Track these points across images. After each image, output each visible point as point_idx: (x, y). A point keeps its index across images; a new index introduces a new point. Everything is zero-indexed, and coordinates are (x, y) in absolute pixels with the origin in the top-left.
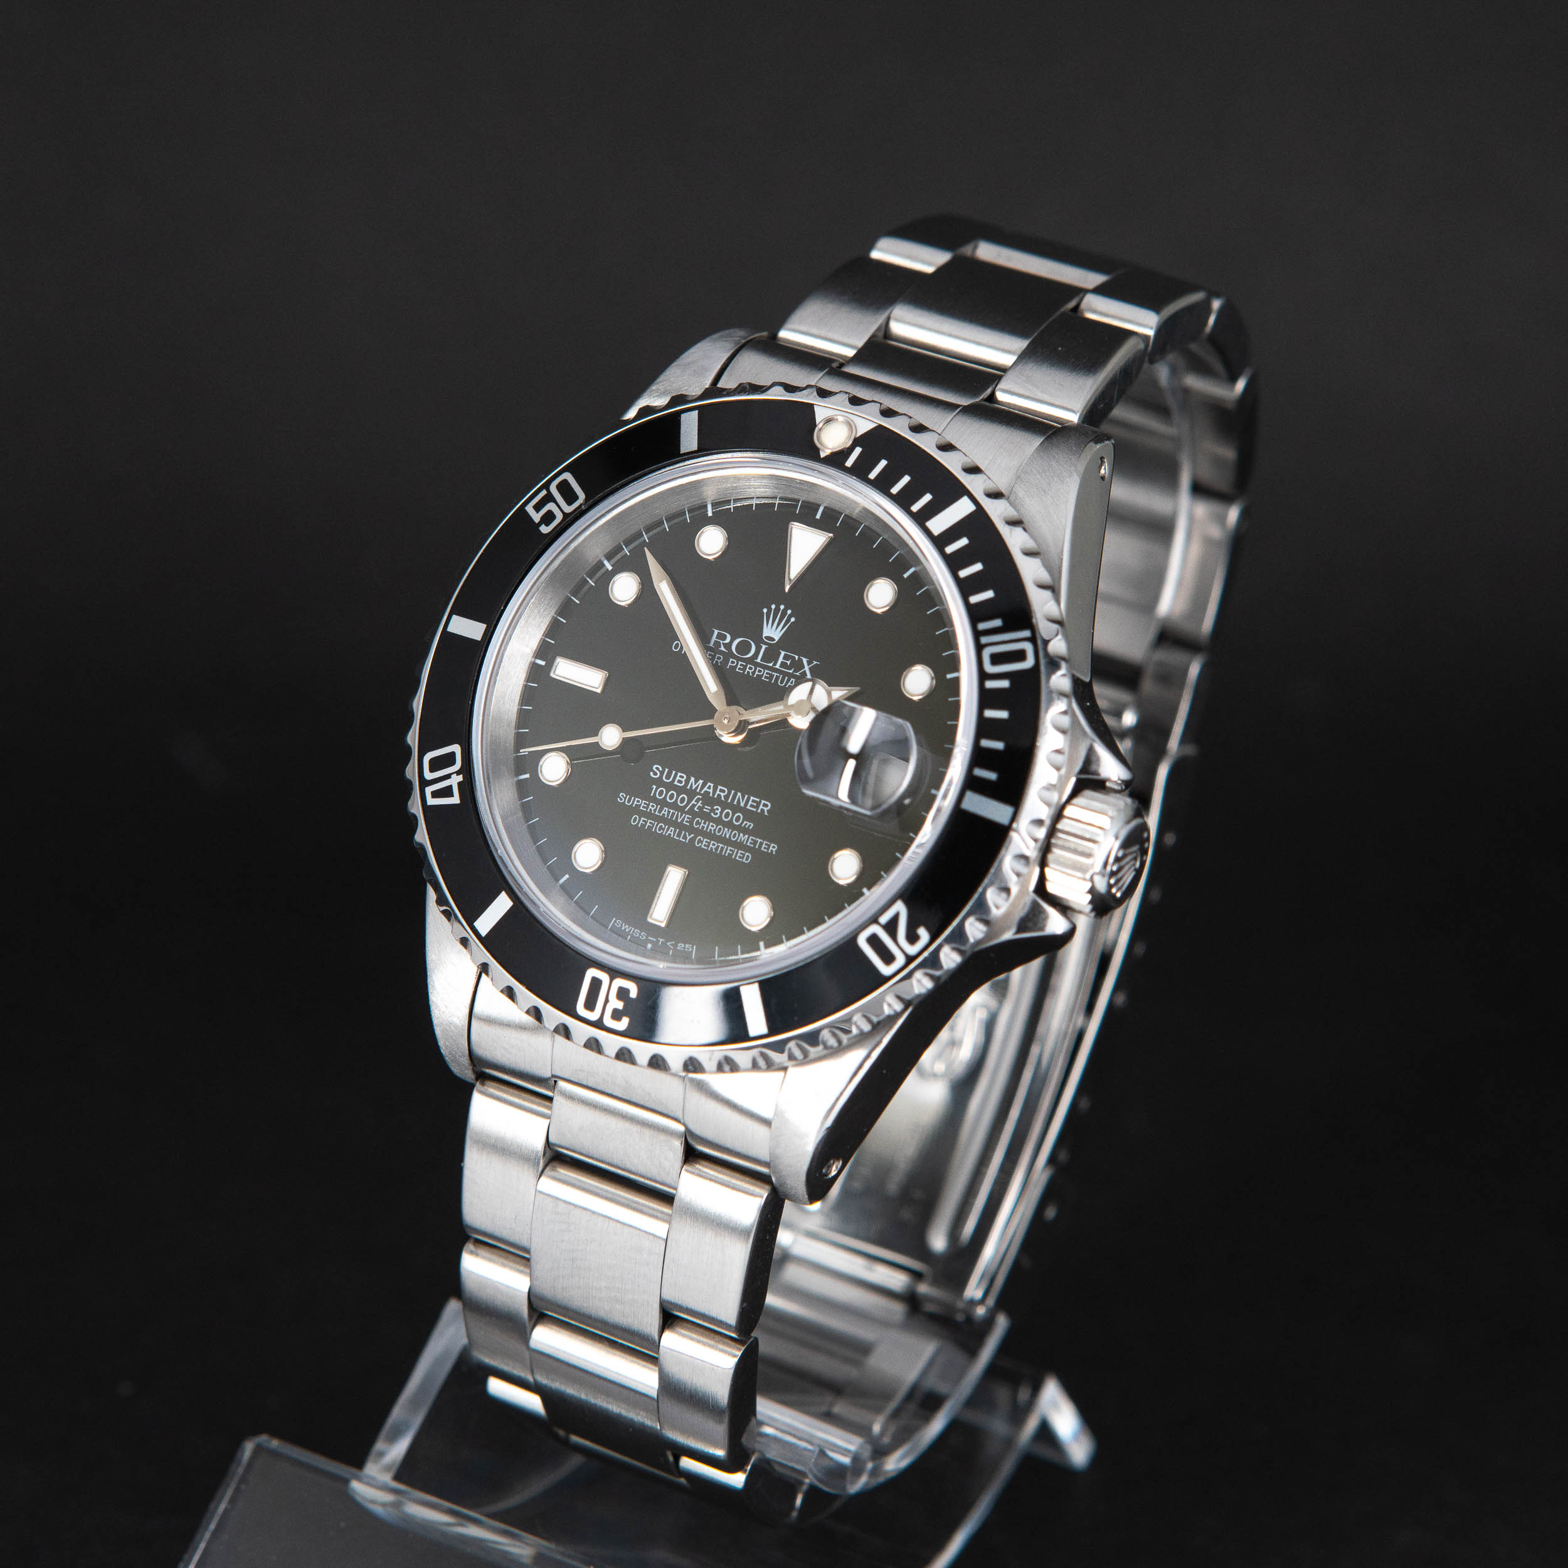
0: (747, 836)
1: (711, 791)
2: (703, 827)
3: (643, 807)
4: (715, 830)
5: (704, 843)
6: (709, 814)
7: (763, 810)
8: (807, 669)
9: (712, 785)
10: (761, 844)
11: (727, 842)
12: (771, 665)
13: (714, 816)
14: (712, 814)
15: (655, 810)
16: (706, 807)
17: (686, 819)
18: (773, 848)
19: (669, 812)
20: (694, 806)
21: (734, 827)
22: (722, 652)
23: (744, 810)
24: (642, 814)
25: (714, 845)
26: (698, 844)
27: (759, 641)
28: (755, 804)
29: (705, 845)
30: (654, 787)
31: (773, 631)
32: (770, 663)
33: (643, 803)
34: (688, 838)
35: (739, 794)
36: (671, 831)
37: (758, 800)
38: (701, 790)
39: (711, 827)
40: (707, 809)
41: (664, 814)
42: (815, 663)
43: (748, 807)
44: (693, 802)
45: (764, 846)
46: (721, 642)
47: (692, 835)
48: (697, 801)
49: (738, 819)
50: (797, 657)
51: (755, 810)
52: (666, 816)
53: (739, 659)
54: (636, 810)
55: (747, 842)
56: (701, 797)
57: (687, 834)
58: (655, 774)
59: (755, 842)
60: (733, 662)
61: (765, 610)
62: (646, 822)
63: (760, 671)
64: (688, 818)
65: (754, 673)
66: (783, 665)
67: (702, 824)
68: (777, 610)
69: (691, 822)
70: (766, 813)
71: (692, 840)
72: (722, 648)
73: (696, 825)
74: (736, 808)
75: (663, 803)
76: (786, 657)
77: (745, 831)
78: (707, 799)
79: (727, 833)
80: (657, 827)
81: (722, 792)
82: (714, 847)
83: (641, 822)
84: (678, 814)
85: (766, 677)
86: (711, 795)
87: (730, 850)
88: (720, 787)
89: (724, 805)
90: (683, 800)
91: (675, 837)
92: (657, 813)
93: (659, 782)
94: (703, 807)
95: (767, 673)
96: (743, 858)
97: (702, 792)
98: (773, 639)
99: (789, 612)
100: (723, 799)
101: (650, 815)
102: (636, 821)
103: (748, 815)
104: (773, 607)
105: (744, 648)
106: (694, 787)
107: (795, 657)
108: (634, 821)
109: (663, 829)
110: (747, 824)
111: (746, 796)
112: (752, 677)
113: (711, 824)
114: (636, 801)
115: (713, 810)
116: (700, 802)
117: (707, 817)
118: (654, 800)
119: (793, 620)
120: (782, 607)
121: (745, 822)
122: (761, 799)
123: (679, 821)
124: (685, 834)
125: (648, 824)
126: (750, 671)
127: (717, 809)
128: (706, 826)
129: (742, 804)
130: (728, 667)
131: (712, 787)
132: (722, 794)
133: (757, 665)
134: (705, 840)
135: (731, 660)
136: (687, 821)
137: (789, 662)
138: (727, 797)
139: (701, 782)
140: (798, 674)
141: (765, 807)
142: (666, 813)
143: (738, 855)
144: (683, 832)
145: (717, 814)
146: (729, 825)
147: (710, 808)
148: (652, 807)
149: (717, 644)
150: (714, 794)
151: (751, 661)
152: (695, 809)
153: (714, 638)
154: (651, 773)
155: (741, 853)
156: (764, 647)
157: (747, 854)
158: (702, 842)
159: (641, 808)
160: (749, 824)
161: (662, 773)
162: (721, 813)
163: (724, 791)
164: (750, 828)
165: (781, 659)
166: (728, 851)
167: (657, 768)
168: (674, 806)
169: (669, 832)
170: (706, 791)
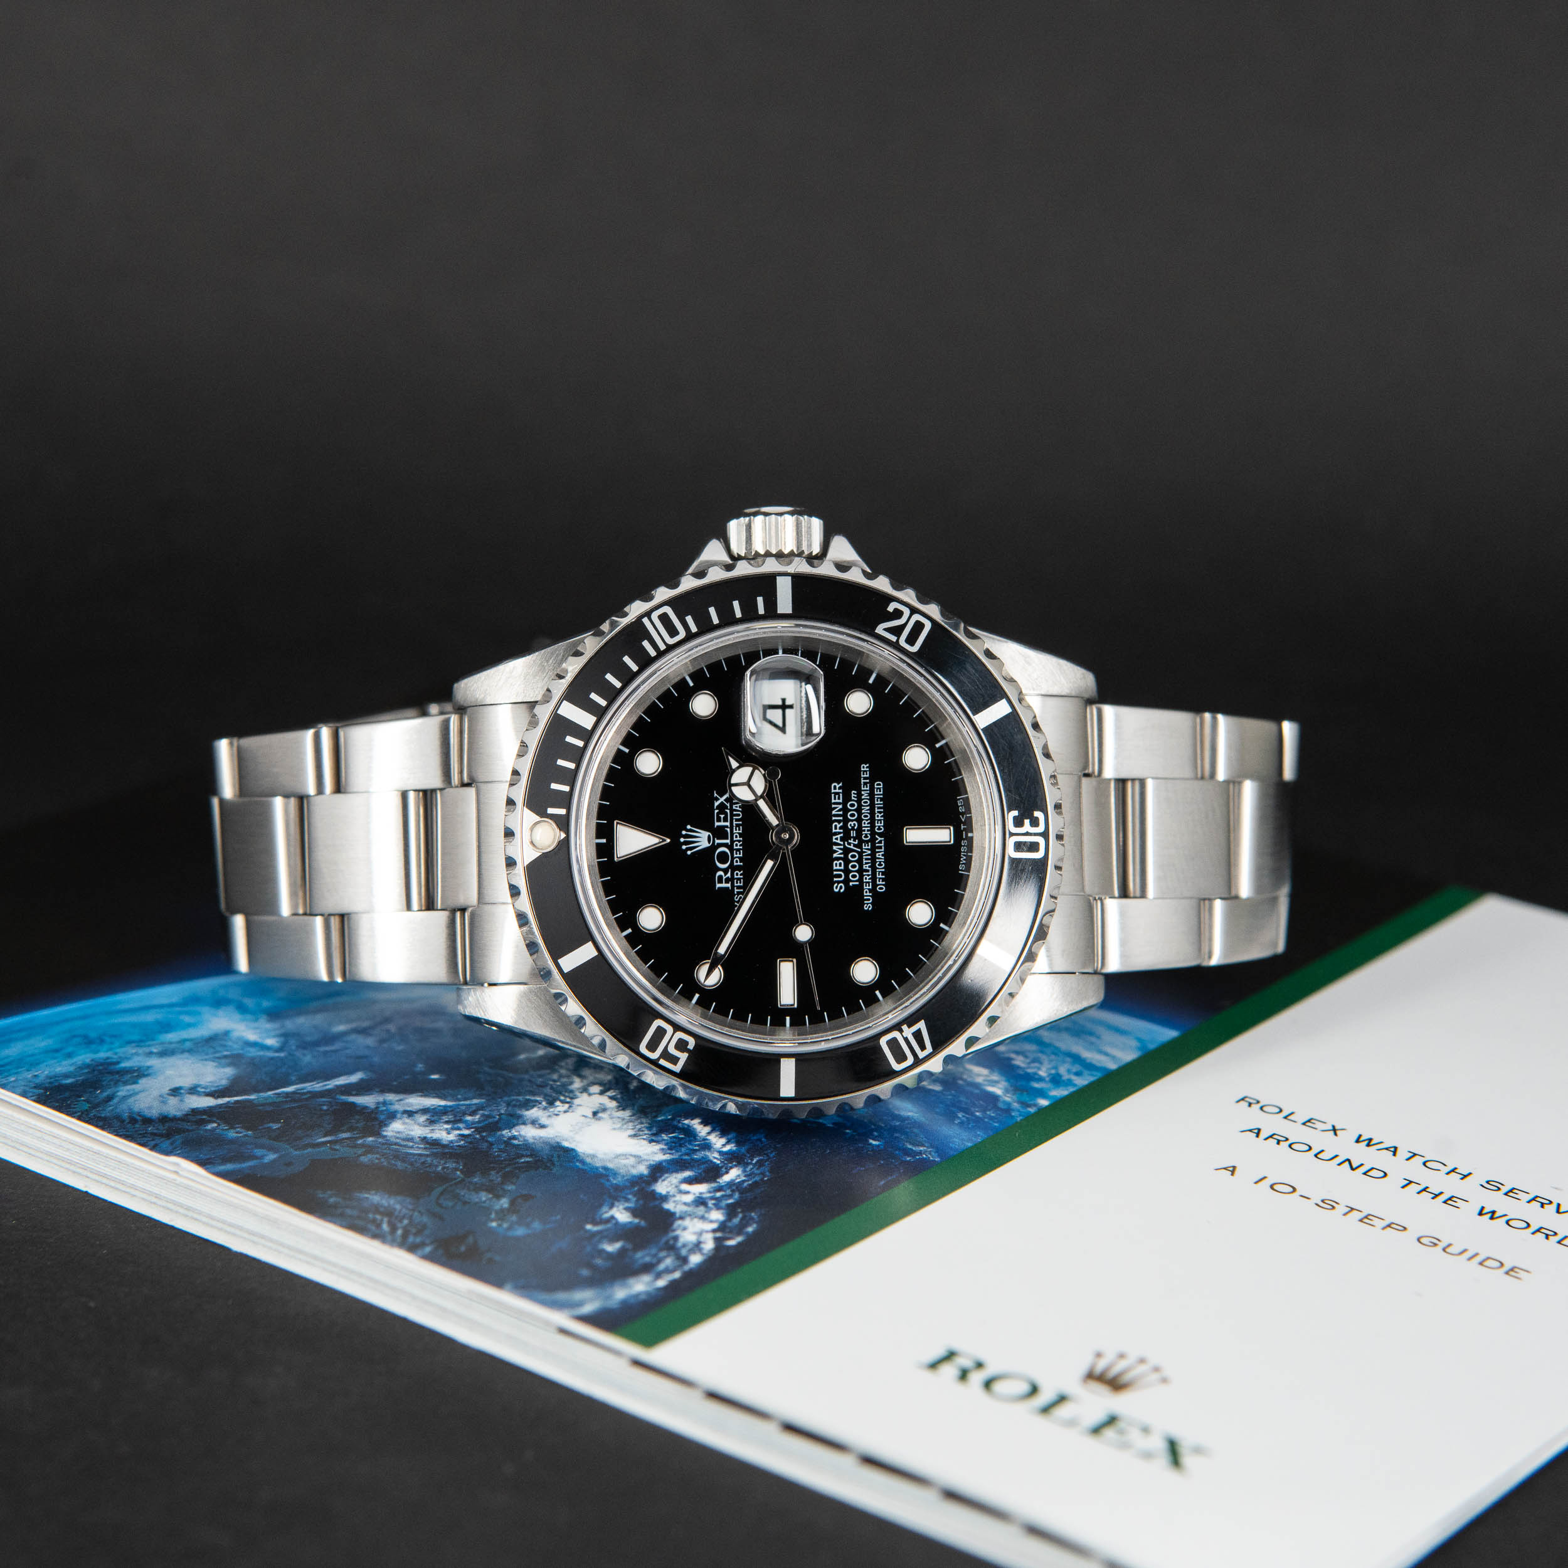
0: (863, 793)
1: (839, 836)
2: (868, 831)
3: (869, 886)
4: (867, 820)
5: (879, 825)
6: (856, 830)
7: (840, 788)
8: (722, 799)
9: (834, 837)
10: (865, 778)
11: (872, 806)
12: (728, 830)
13: (857, 825)
14: (856, 828)
15: (868, 875)
16: (852, 835)
17: (866, 847)
18: (864, 767)
19: (866, 863)
20: (855, 845)
21: (860, 806)
22: (732, 874)
23: (844, 803)
24: (875, 885)
25: (878, 816)
26: (881, 829)
27: (714, 847)
28: (837, 796)
29: (881, 823)
30: (851, 884)
31: (703, 840)
32: (727, 831)
33: (867, 887)
34: (880, 839)
35: (834, 812)
36: (880, 855)
37: (833, 795)
38: (840, 845)
39: (866, 824)
40: (853, 834)
41: (869, 867)
42: (715, 795)
43: (841, 801)
44: (852, 847)
45: (865, 776)
46: (724, 878)
47: (877, 836)
48: (849, 844)
49: (852, 805)
50: (716, 811)
51: (841, 794)
52: (870, 864)
53: (733, 858)
54: (873, 890)
55: (867, 790)
56: (846, 843)
57: (877, 841)
58: (841, 887)
59: (865, 784)
60: (737, 862)
61: (689, 853)
62: (880, 879)
63: (736, 837)
64: (865, 846)
65: (739, 841)
66: (725, 820)
67: (866, 832)
68: (686, 843)
69: (867, 842)
70: (841, 784)
71: (880, 835)
72: (729, 875)
73: (868, 837)
74: (845, 810)
75: (861, 871)
76: (719, 820)
77: (859, 795)
78: (846, 837)
79: (866, 810)
80: (881, 868)
81: (836, 827)
82: (880, 815)
83: (881, 883)
84: (865, 855)
85: (739, 830)
86: (842, 835)
87: (877, 801)
88: (834, 831)
89: (846, 821)
90: (853, 856)
91: (883, 850)
92: (870, 873)
93: (846, 881)
94: (853, 837)
95: (736, 830)
96: (880, 789)
97: (842, 843)
98: (709, 837)
99: (684, 832)
100: (841, 824)
101: (874, 878)
102: (881, 887)
103: (847, 798)
104: (684, 847)
105: (723, 858)
106: (841, 851)
107: (717, 813)
108: (882, 888)
109: (880, 862)
110: (854, 797)
111: (833, 806)
112: (742, 841)
113: (863, 825)
114: (867, 894)
115: (853, 829)
116: (850, 841)
117: (859, 831)
118: (861, 880)
119: (689, 827)
120: (682, 840)
121: (853, 798)
122: (831, 793)
123: (869, 852)
124: (878, 843)
125: (880, 876)
126: (739, 844)
127: (851, 825)
128: (866, 829)
129: (841, 806)
130: (742, 864)
131: (836, 837)
132: (838, 826)
133: (732, 841)
134: (876, 825)
135: (735, 864)
136: (868, 846)
137: (722, 816)
138: (839, 822)
139: (835, 848)
140: (728, 805)
141: (836, 787)
142: (868, 865)
143: (879, 793)
144: (877, 845)
145: (854, 824)
146: (859, 810)
147: (852, 832)
148: (867, 878)
149: (727, 881)
150: (840, 833)
151: (730, 847)
152: (856, 843)
153: (724, 885)
154: (842, 891)
155: (877, 791)
156: (717, 841)
157: (876, 787)
158: (879, 826)
159: (870, 887)
160: (853, 795)
161: (839, 882)
162: (852, 821)
163: (836, 826)
164: (856, 792)
165: (722, 824)
166: (879, 802)
167: (836, 888)
168: (860, 861)
169: (881, 857)
170: (841, 841)
